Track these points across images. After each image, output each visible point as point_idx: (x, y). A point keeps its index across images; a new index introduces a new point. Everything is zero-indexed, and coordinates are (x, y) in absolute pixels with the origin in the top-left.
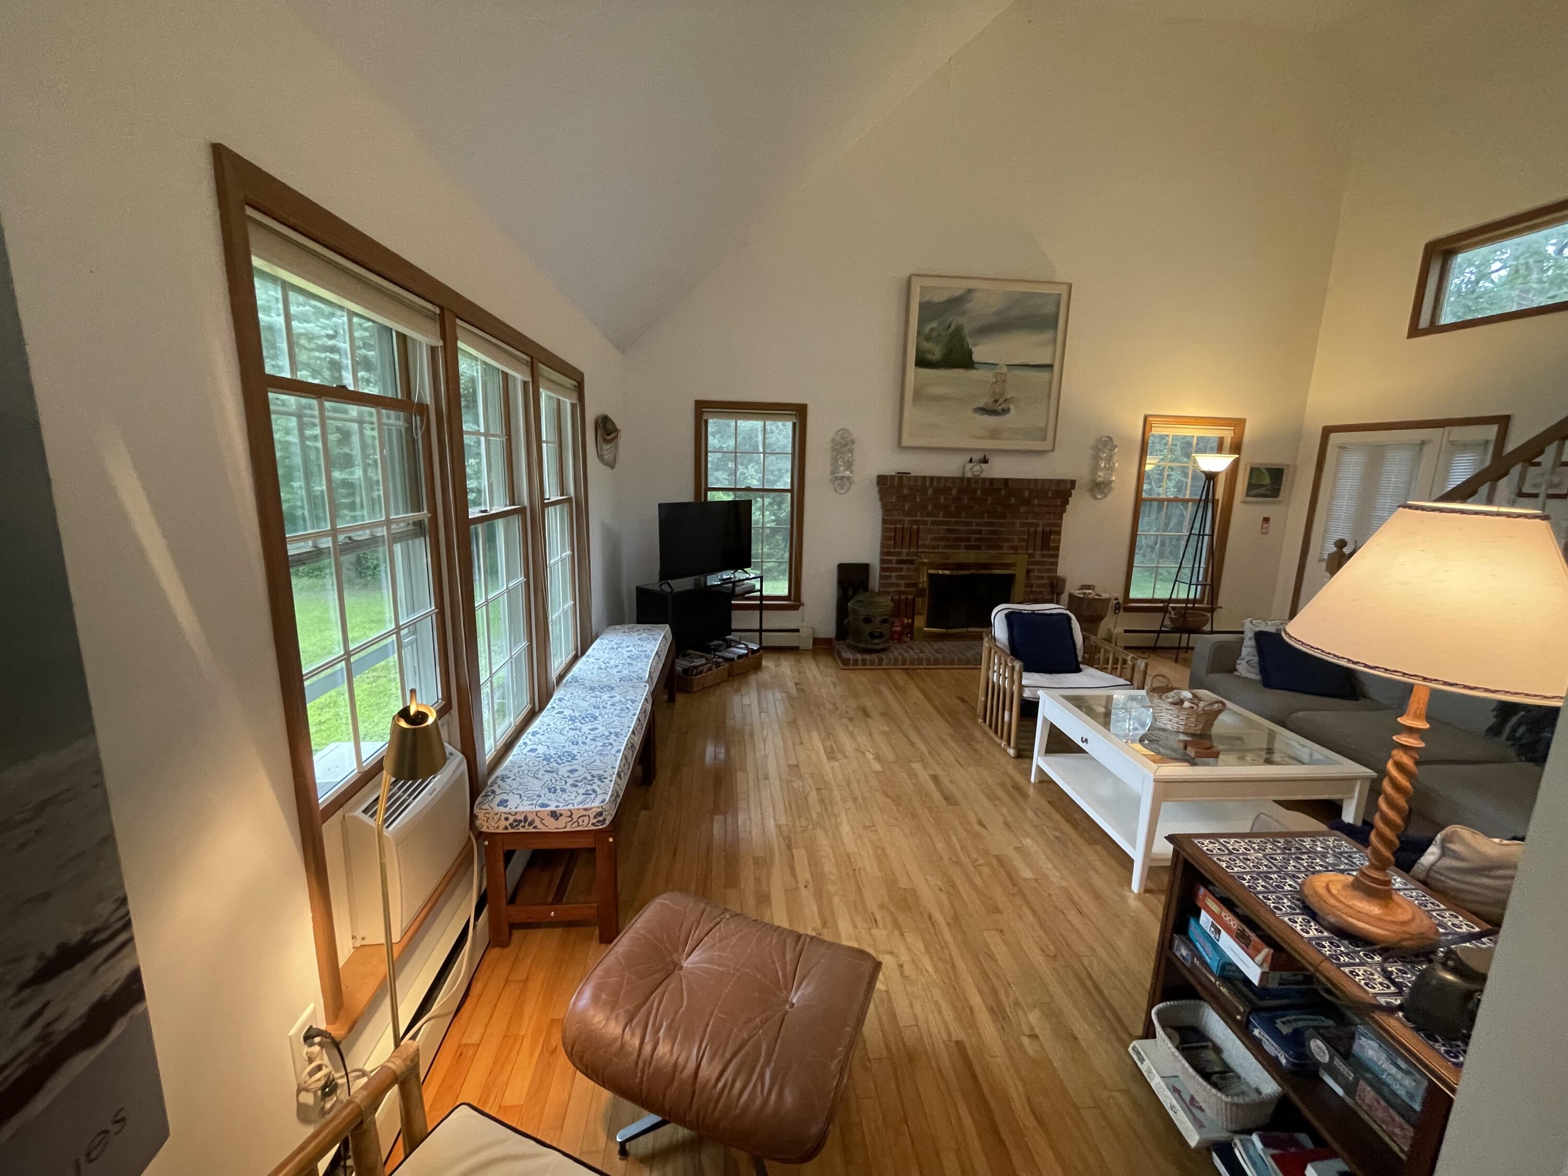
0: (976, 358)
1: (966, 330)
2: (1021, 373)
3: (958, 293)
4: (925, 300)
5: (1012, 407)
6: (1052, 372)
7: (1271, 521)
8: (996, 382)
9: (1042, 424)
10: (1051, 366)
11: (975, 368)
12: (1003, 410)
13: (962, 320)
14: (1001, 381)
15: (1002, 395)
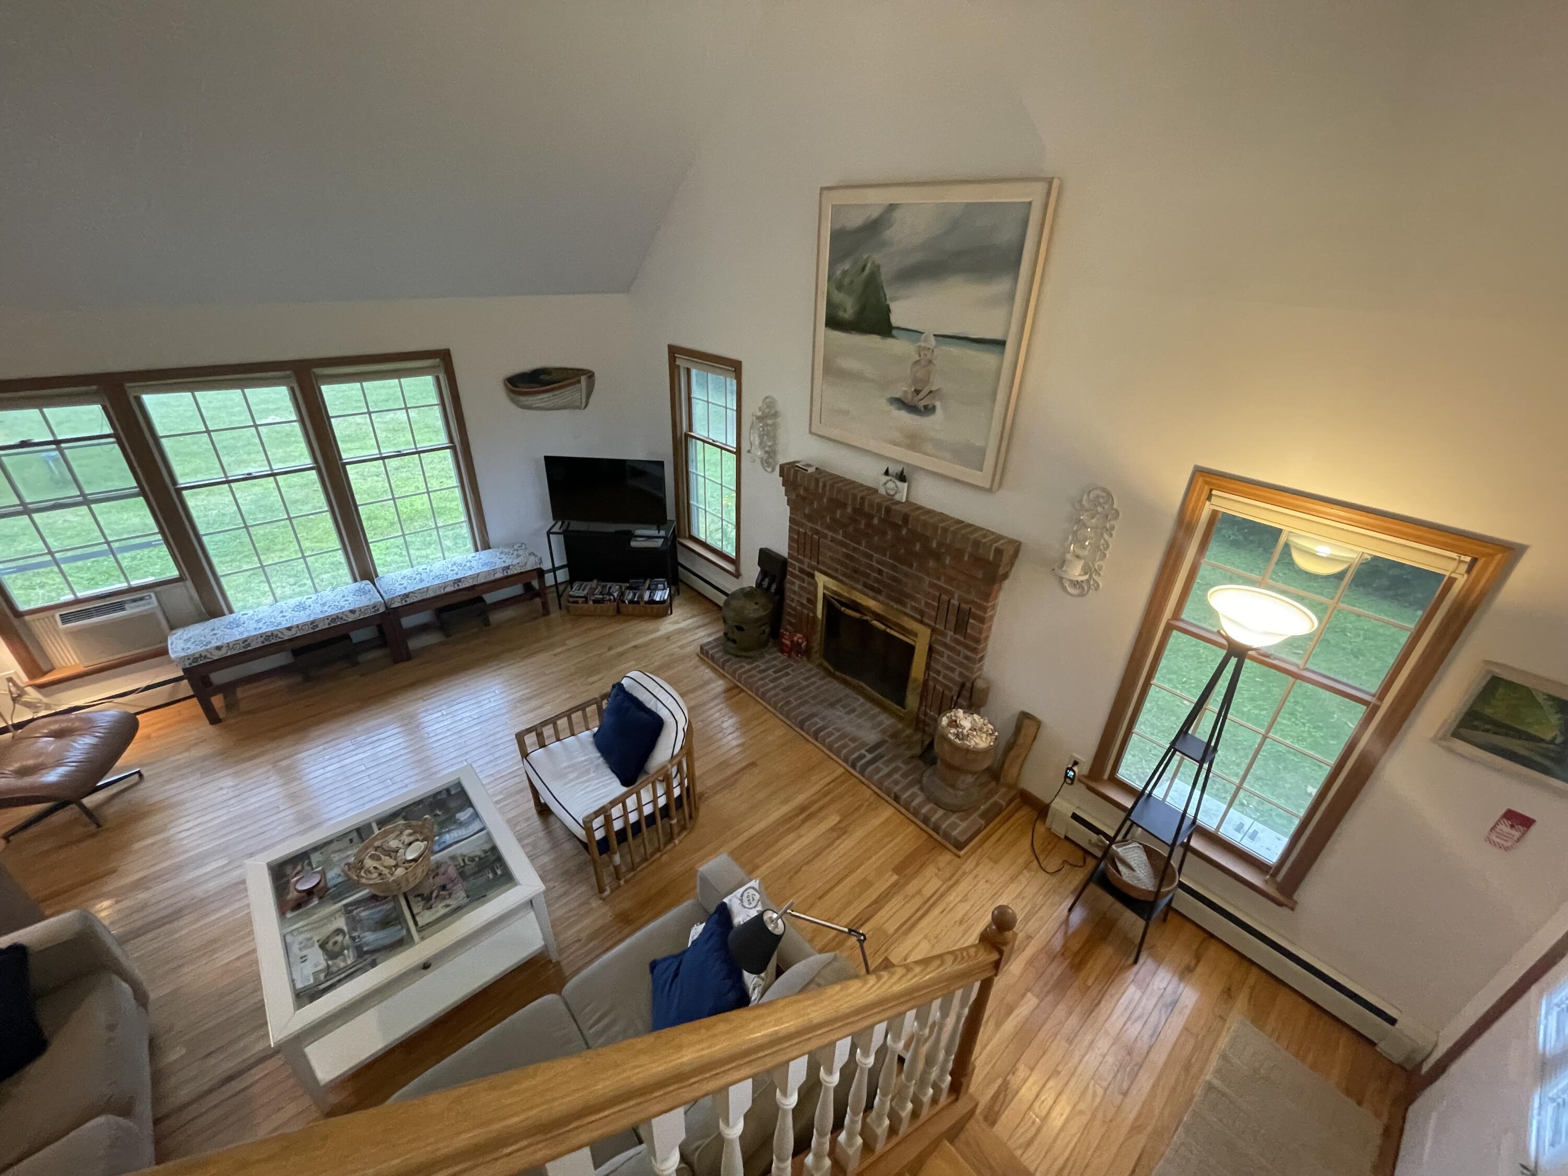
0: (897, 317)
1: (885, 274)
2: (954, 350)
3: (875, 213)
4: (837, 227)
5: (938, 404)
6: (1003, 352)
7: (1534, 829)
8: (917, 362)
9: (979, 443)
10: (1001, 344)
11: (893, 337)
12: (926, 407)
13: (878, 258)
14: (925, 362)
15: (927, 382)
